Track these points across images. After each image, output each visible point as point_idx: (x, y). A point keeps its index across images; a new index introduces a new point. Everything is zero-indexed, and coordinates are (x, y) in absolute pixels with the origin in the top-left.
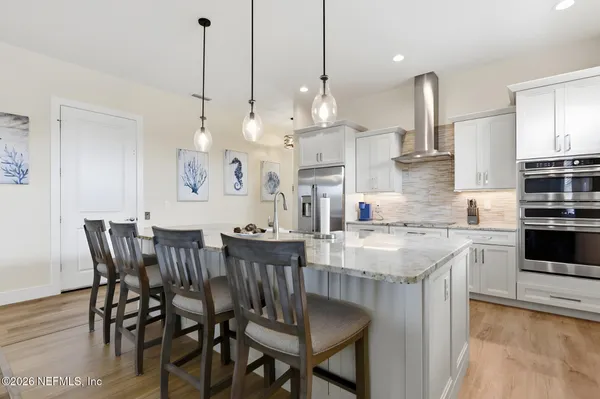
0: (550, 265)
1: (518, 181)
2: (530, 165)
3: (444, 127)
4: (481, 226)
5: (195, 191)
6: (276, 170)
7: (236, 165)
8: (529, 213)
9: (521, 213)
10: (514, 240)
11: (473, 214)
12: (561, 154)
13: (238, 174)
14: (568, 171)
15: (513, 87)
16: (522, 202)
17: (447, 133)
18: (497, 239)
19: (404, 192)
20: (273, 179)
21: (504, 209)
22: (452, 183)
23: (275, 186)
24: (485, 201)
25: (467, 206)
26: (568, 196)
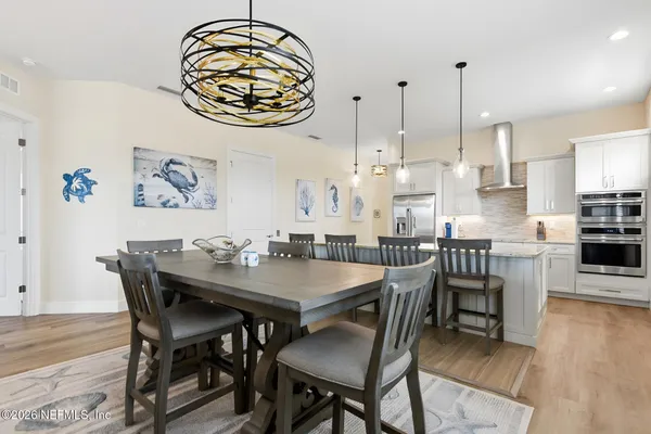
0: (602, 268)
1: (576, 208)
2: (586, 197)
3: (517, 164)
4: (547, 241)
5: (307, 213)
6: (361, 195)
7: (334, 191)
8: (585, 231)
9: (579, 232)
10: (573, 251)
11: (541, 232)
12: (608, 189)
13: (335, 199)
14: (619, 202)
15: (573, 140)
16: (579, 223)
17: (521, 168)
18: (561, 250)
19: (483, 214)
20: (358, 202)
21: (565, 228)
22: (525, 208)
23: (360, 209)
24: (551, 222)
25: (536, 226)
26: (619, 219)
